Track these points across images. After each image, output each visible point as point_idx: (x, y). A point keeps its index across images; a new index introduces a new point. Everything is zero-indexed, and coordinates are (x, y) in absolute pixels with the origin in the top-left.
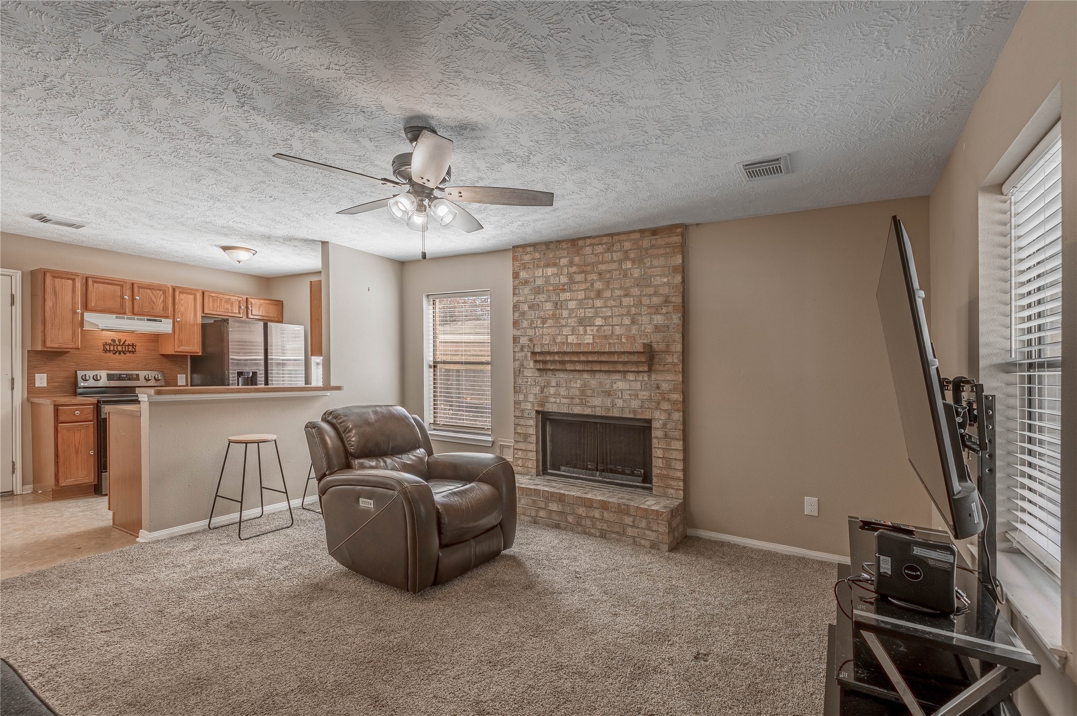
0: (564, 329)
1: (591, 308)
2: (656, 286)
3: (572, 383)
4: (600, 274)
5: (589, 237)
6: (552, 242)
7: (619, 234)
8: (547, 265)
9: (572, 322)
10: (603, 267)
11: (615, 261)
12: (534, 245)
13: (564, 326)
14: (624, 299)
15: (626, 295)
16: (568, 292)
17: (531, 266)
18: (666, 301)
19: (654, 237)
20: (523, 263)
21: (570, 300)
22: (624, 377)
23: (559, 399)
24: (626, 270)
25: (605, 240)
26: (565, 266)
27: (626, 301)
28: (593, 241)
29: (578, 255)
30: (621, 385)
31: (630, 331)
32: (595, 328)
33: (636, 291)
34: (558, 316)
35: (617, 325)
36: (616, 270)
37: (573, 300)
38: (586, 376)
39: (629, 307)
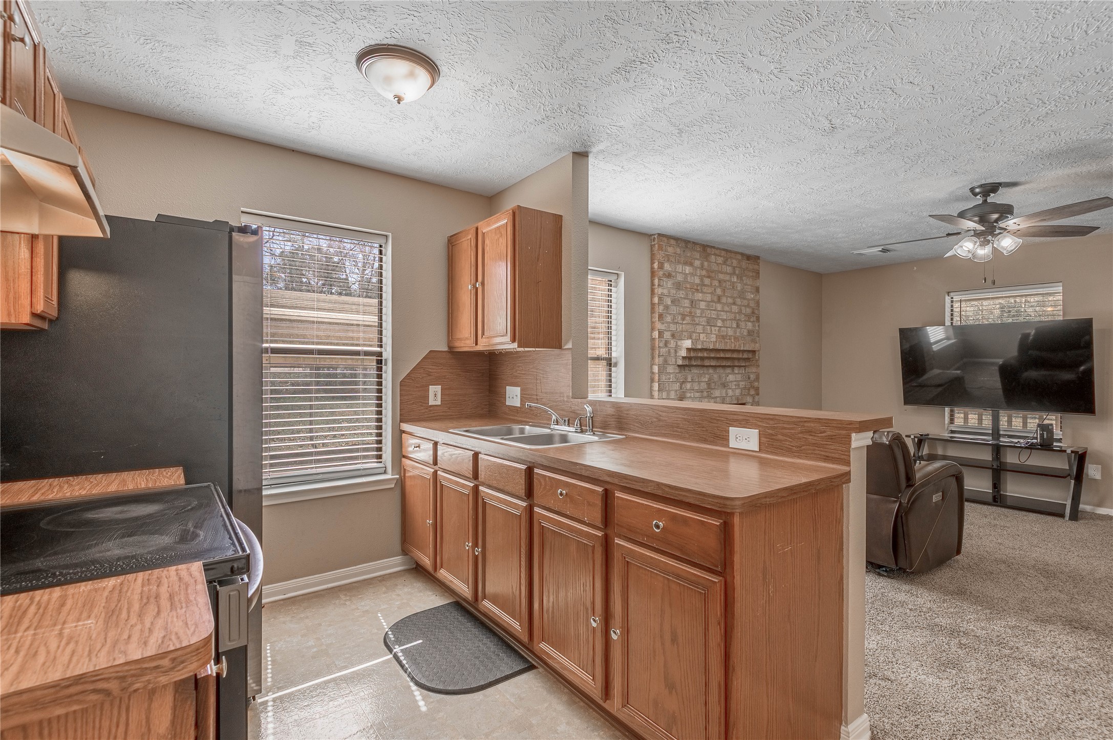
0: (697, 327)
1: (714, 310)
2: (748, 300)
3: (702, 378)
4: (720, 282)
5: (714, 247)
6: (689, 242)
7: (730, 252)
8: (686, 263)
9: (703, 321)
10: (721, 276)
11: (728, 274)
12: (677, 239)
13: (697, 324)
14: (733, 306)
15: (734, 304)
16: (700, 293)
17: (673, 260)
18: (753, 313)
19: (748, 262)
20: (667, 255)
21: (701, 301)
22: (733, 371)
23: (692, 394)
24: (734, 283)
25: (723, 253)
26: (699, 268)
27: (735, 309)
28: (717, 252)
29: (707, 261)
30: (731, 377)
31: (736, 333)
32: (717, 328)
33: (739, 301)
34: (693, 314)
35: (729, 327)
36: (728, 281)
37: (703, 301)
38: (711, 371)
39: (735, 313)
